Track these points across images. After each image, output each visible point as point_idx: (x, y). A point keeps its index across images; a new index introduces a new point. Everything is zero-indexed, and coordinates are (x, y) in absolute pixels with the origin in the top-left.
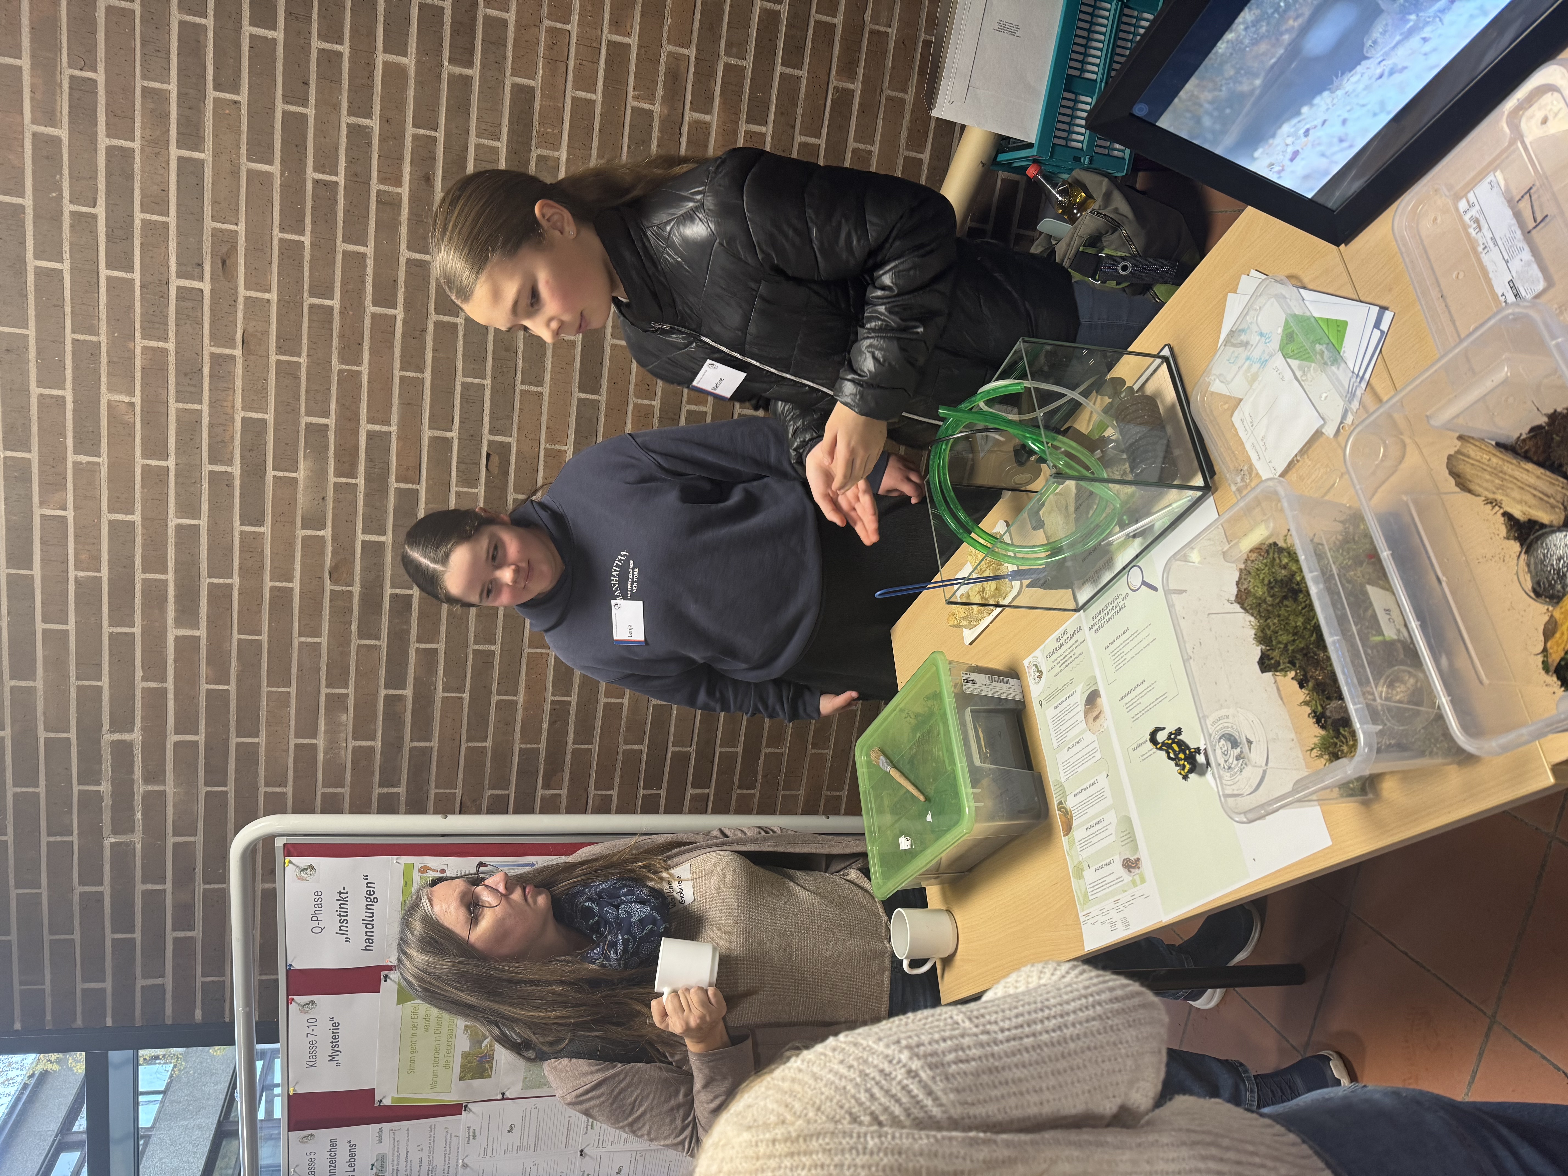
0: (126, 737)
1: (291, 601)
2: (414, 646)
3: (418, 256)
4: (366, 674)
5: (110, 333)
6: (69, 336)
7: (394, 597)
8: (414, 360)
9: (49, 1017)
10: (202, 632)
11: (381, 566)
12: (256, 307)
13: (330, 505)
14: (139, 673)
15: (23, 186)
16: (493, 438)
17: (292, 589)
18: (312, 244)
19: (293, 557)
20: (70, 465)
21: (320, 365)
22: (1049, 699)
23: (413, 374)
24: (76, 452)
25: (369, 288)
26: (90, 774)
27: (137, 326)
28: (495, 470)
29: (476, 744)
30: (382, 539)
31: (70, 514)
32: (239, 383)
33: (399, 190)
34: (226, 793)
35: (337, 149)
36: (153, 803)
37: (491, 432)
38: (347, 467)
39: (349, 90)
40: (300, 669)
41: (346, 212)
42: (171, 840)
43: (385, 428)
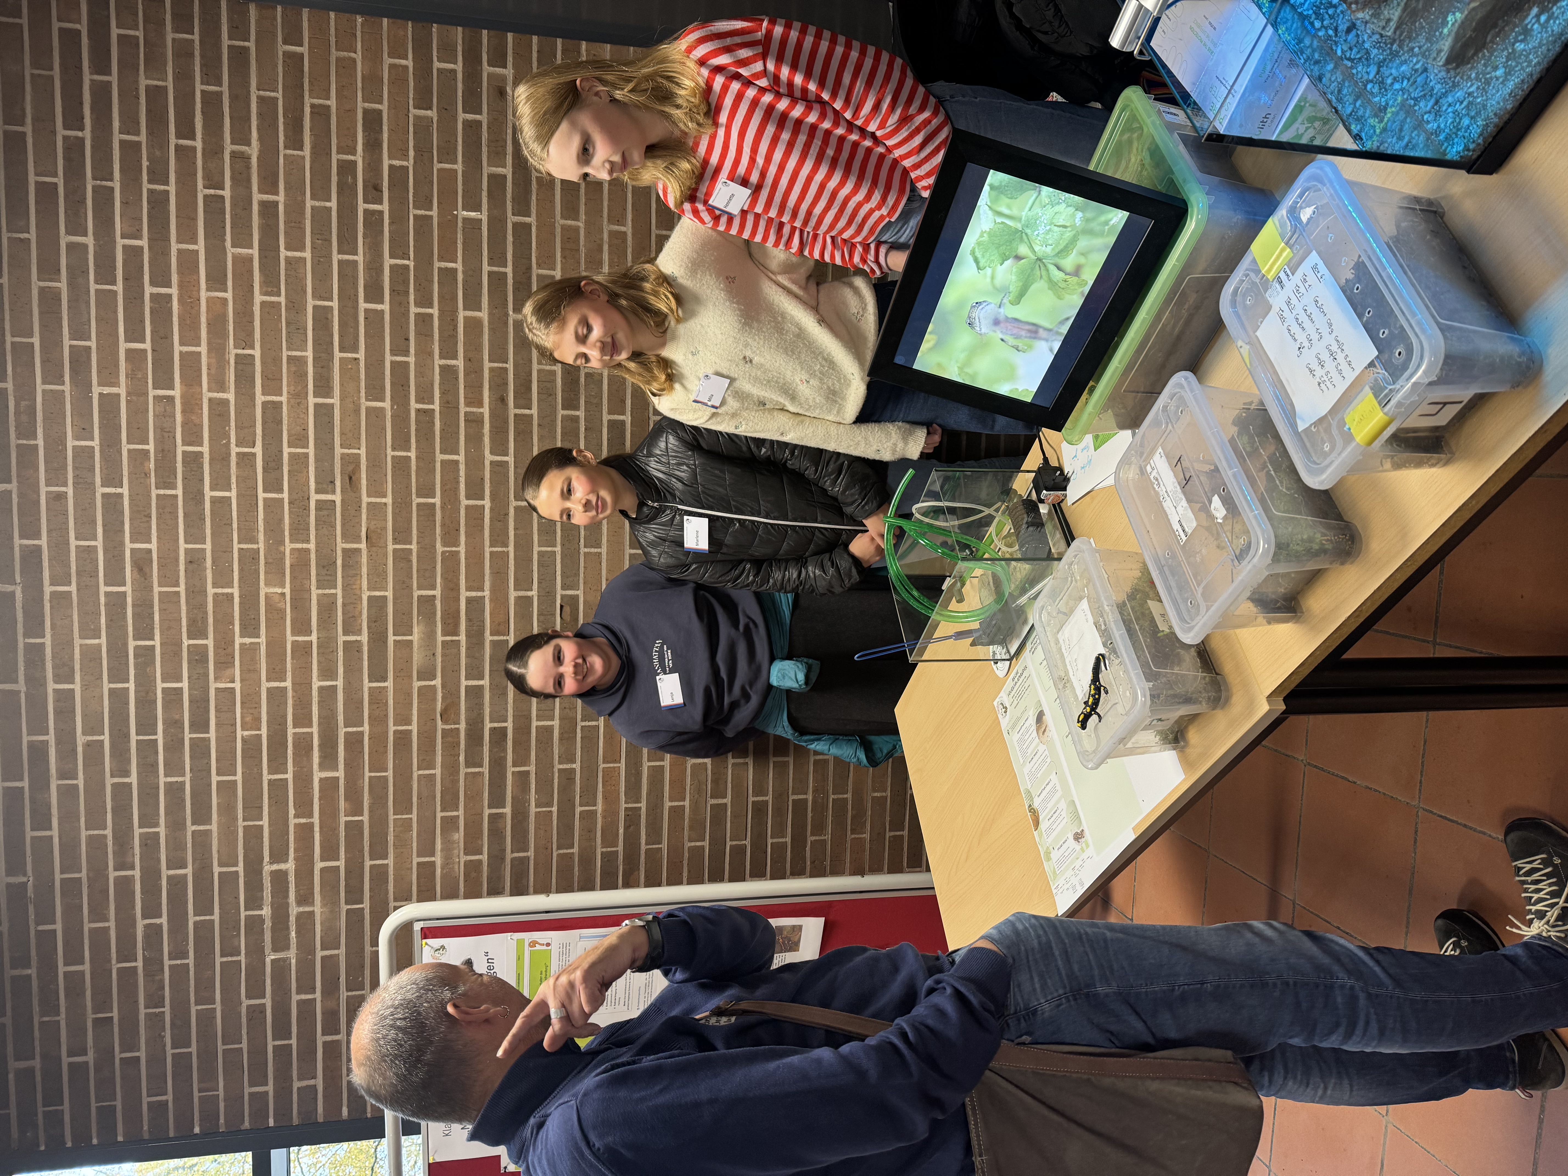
0: (282, 866)
1: (411, 741)
2: (510, 770)
3: (499, 458)
4: (473, 798)
5: (266, 541)
6: (236, 546)
7: (493, 730)
8: (500, 538)
9: (222, 1121)
10: (340, 774)
11: (481, 705)
12: (376, 510)
13: (439, 659)
14: (292, 812)
15: (202, 438)
16: (564, 592)
17: (411, 731)
18: (417, 457)
19: (411, 704)
20: (237, 647)
21: (427, 551)
22: (1013, 727)
23: (500, 549)
24: (242, 636)
25: (462, 486)
26: (254, 901)
27: (287, 533)
28: (567, 618)
29: (565, 851)
30: (481, 683)
31: (237, 685)
32: (364, 570)
33: (481, 410)
34: (363, 909)
35: (432, 385)
36: (305, 920)
37: (563, 588)
38: (451, 628)
39: (440, 340)
40: (419, 798)
41: (442, 430)
42: (320, 954)
43: (480, 594)
